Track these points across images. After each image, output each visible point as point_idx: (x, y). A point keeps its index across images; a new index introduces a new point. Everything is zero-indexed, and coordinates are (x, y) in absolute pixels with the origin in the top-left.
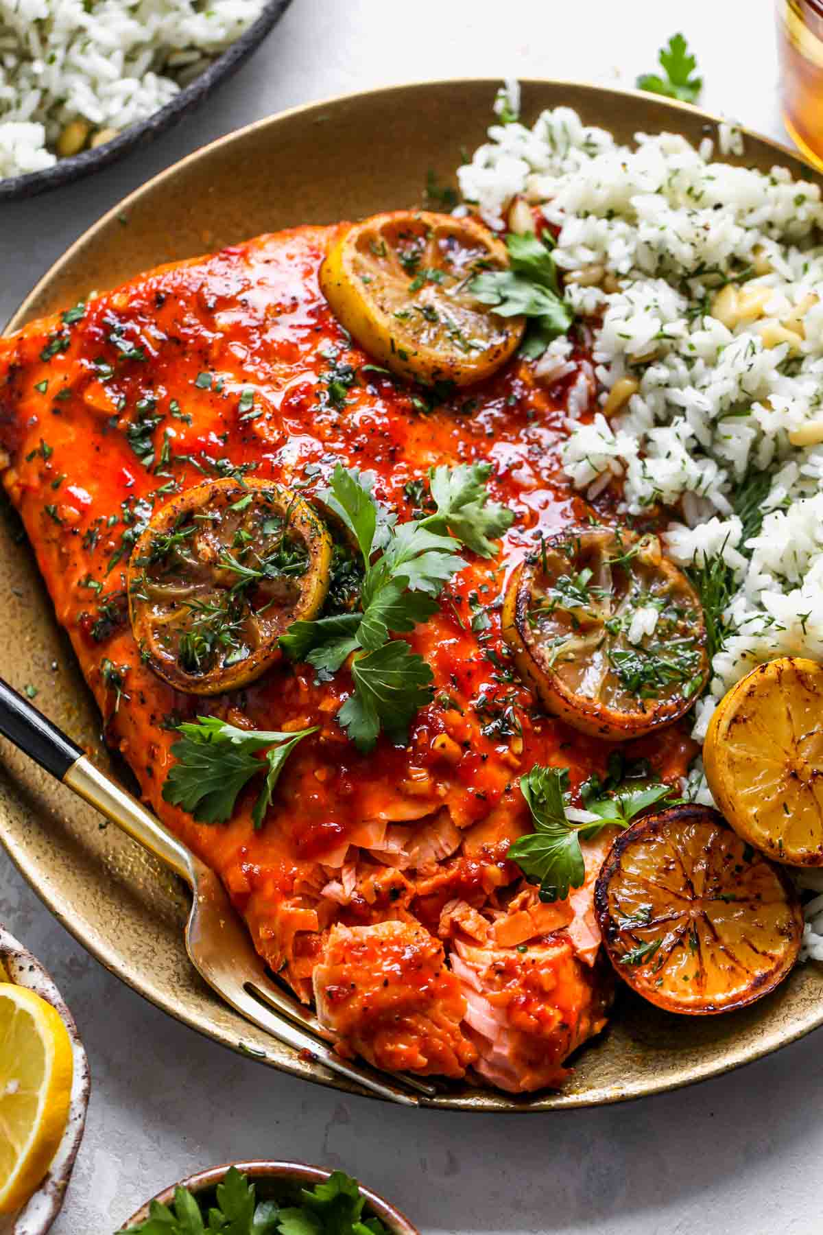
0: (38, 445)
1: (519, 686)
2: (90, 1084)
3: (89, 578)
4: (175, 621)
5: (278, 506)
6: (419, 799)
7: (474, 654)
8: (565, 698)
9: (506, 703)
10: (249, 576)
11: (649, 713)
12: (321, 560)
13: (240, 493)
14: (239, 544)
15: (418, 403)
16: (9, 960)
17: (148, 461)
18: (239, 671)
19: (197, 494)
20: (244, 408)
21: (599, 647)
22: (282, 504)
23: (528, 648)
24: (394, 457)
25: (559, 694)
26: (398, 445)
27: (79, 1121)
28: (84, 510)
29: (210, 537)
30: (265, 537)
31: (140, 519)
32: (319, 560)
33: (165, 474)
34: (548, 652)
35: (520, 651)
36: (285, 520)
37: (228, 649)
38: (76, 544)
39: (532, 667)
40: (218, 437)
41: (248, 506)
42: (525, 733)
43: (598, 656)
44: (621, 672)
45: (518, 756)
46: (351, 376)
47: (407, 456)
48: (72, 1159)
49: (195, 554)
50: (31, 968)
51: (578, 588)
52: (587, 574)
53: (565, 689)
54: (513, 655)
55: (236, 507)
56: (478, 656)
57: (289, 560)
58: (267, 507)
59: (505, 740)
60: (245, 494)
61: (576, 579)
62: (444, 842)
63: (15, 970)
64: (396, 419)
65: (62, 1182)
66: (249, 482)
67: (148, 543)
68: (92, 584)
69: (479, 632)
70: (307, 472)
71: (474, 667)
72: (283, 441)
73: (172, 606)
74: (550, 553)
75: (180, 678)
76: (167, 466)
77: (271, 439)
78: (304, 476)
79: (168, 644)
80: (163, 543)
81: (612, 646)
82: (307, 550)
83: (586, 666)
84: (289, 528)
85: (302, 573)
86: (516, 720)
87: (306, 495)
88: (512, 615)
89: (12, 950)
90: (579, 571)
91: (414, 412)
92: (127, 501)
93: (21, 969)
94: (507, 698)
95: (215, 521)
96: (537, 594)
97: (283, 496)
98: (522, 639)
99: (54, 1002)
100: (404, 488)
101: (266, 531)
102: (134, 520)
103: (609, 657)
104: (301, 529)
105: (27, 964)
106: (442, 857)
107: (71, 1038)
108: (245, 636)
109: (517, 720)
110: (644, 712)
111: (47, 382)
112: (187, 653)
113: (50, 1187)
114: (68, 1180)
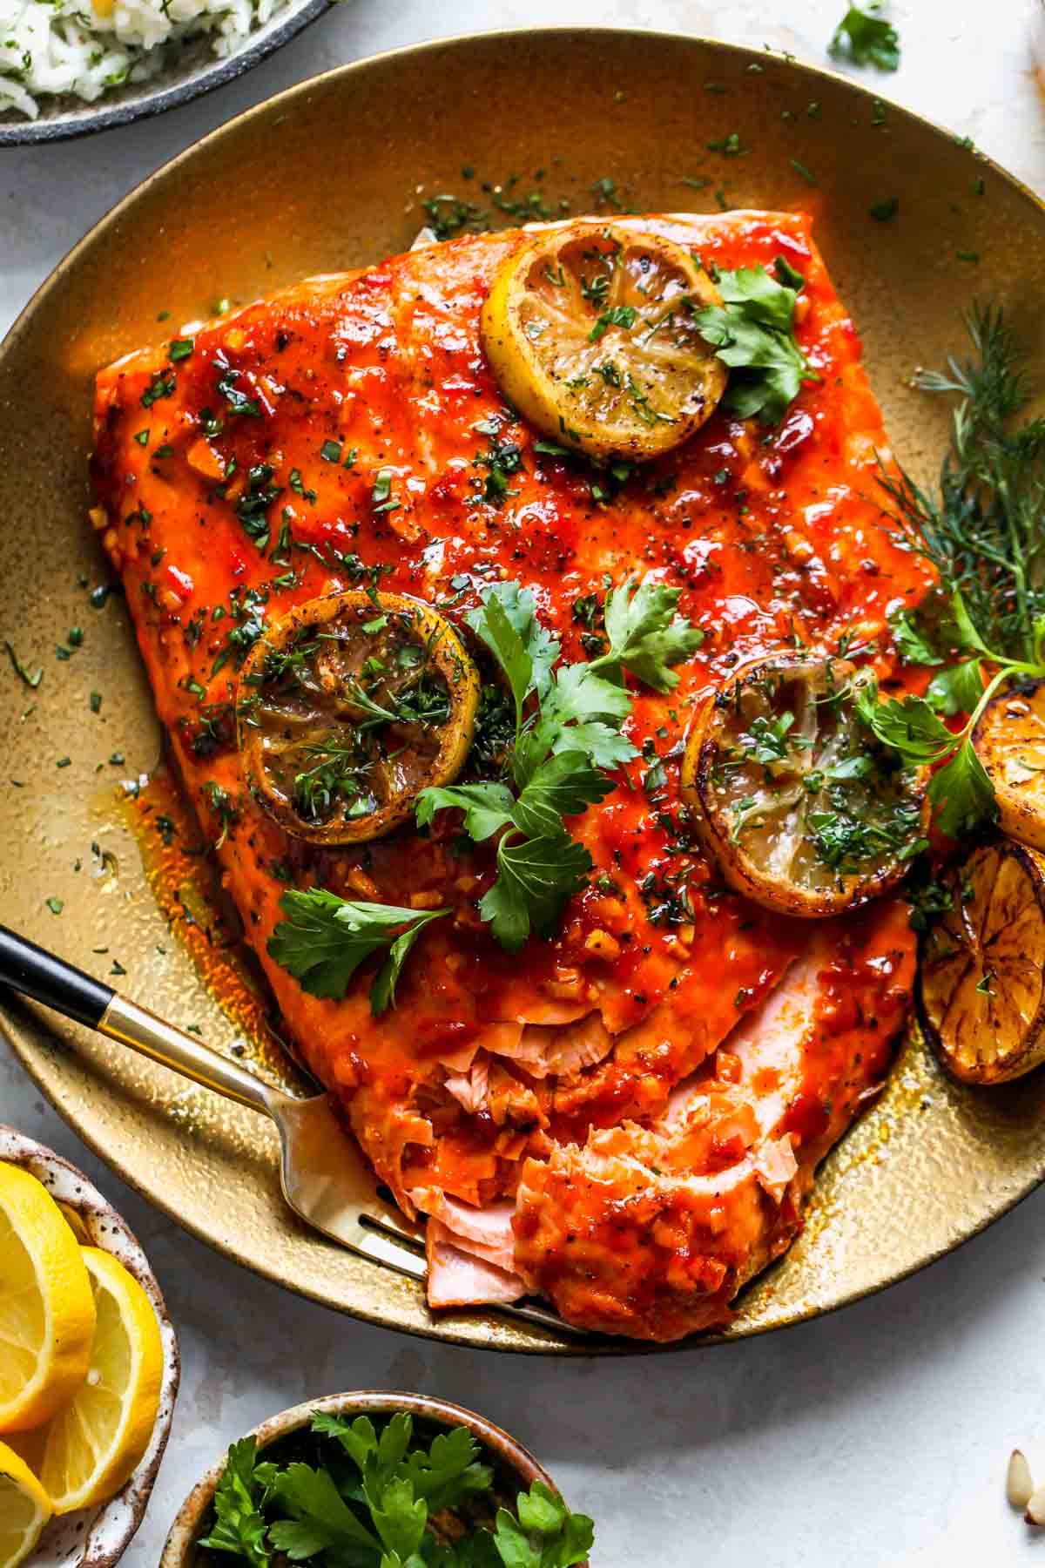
0: (136, 509)
1: (697, 857)
2: (178, 1374)
3: (191, 678)
4: (290, 753)
5: (416, 633)
6: (568, 1003)
7: (644, 819)
8: (749, 878)
9: (678, 882)
10: (380, 716)
11: (848, 891)
12: (466, 709)
13: (373, 612)
14: (370, 676)
15: (598, 493)
16: (90, 1217)
17: (261, 542)
18: (362, 828)
19: (321, 607)
20: (379, 496)
21: (794, 808)
22: (422, 632)
23: (709, 816)
24: (563, 566)
25: (741, 872)
26: (569, 550)
27: (166, 1419)
28: (186, 596)
29: (335, 661)
30: (400, 669)
31: (251, 616)
32: (463, 708)
33: (282, 562)
34: (732, 818)
35: (699, 818)
36: (425, 652)
37: (351, 799)
38: (176, 637)
39: (713, 839)
40: (348, 527)
41: (382, 630)
42: (698, 919)
43: (792, 820)
44: (819, 840)
45: (688, 947)
46: (515, 457)
47: (580, 561)
48: (156, 1464)
49: (317, 678)
50: (115, 1230)
51: (774, 734)
52: (787, 719)
53: (749, 864)
54: (691, 821)
55: (368, 628)
56: (647, 823)
57: (428, 704)
58: (404, 634)
59: (674, 928)
60: (380, 613)
61: (773, 725)
62: (591, 1048)
63: (96, 1230)
64: (568, 515)
65: (144, 1491)
66: (384, 598)
67: (261, 657)
68: (195, 687)
69: (652, 791)
70: (453, 584)
71: (642, 838)
72: (425, 541)
73: (287, 736)
74: (747, 691)
75: (293, 823)
76: (285, 552)
77: (411, 539)
78: (451, 591)
79: (281, 781)
80: (279, 661)
81: (809, 807)
82: (449, 694)
83: (777, 831)
84: (430, 664)
85: (444, 722)
86: (689, 903)
87: (452, 617)
88: (694, 772)
89: (92, 1207)
90: (779, 714)
91: (592, 503)
92: (236, 591)
93: (103, 1229)
94: (680, 875)
95: (342, 643)
96: (726, 743)
97: (424, 623)
98: (703, 804)
99: (140, 1274)
100: (573, 608)
101: (403, 663)
102: (243, 617)
103: (805, 821)
104: (444, 667)
105: (110, 1225)
106: (588, 1063)
107: (159, 1319)
108: (372, 784)
109: (691, 904)
110: (842, 891)
111: (148, 432)
112: (303, 797)
113: (130, 1497)
114: (151, 1488)
